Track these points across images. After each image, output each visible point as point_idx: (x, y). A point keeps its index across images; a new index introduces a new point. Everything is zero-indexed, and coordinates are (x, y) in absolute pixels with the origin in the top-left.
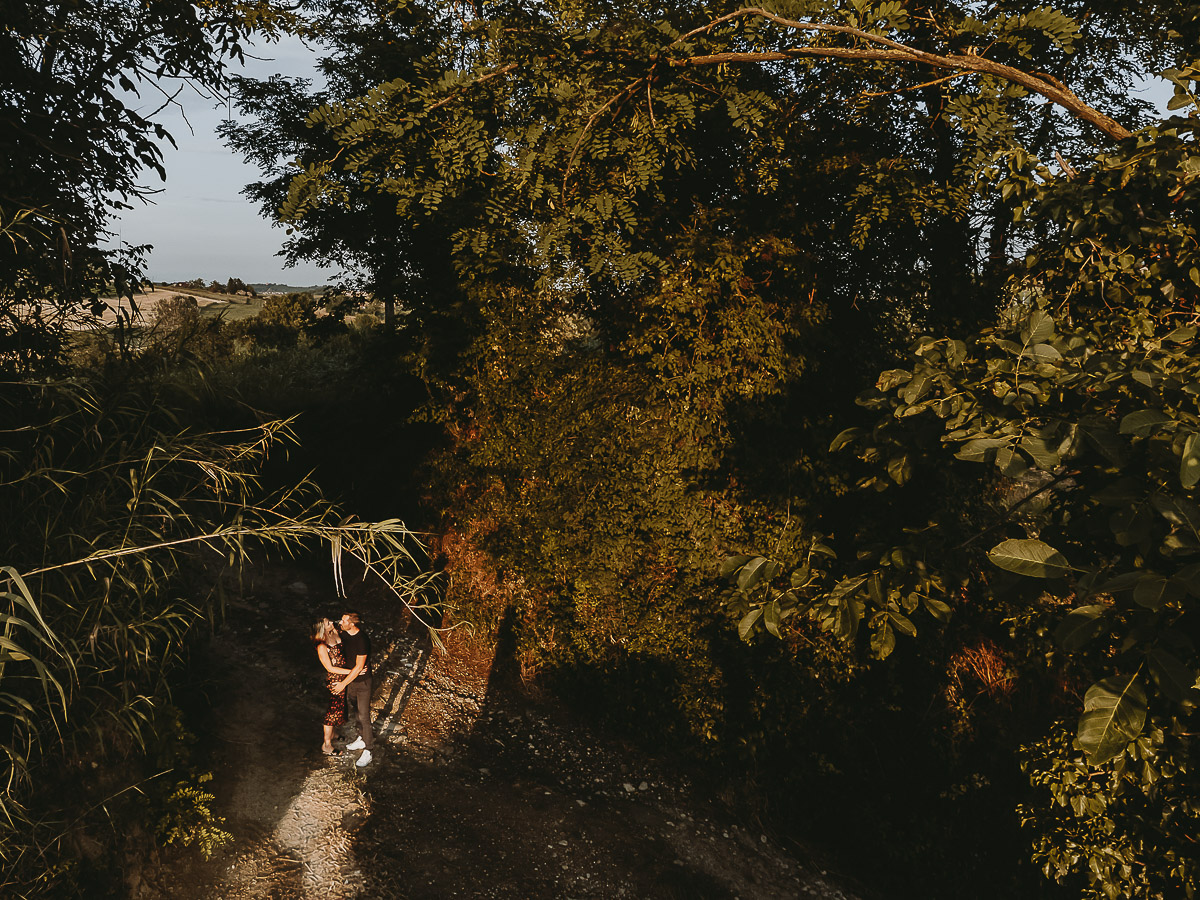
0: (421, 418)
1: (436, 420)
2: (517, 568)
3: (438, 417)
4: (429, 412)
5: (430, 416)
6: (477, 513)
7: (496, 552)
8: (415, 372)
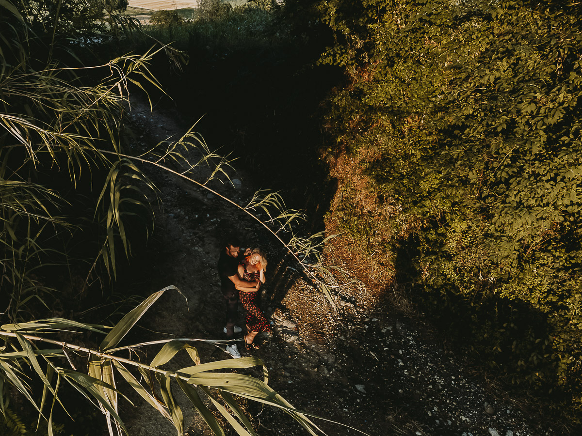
0: (327, 61)
1: (339, 63)
2: (396, 196)
3: (341, 61)
4: (334, 56)
5: (335, 61)
6: (365, 143)
7: (380, 180)
8: (325, 21)
